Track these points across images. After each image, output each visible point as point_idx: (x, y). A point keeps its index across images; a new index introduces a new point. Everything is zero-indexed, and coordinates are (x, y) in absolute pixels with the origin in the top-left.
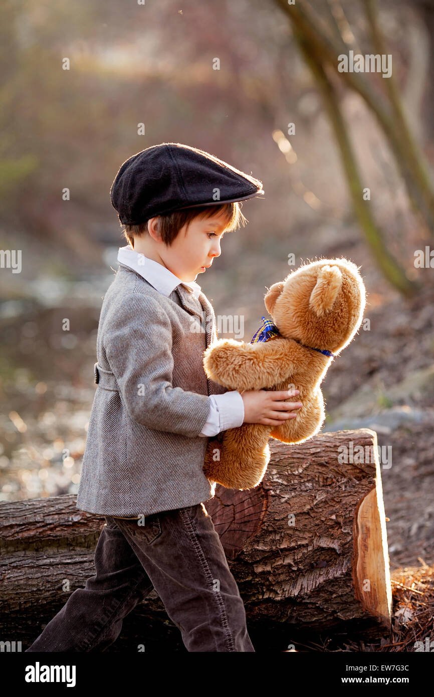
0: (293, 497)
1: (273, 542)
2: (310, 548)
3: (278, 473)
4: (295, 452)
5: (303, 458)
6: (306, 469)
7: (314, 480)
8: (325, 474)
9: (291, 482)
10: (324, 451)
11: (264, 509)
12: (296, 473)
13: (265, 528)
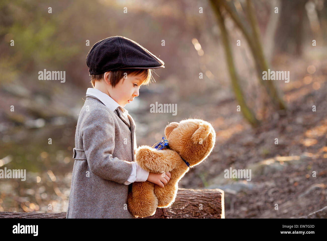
3: (172, 208)
4: (182, 198)
5: (185, 202)
6: (186, 207)
7: (190, 213)
8: (196, 211)
9: (178, 213)
10: (196, 199)
12: (181, 209)
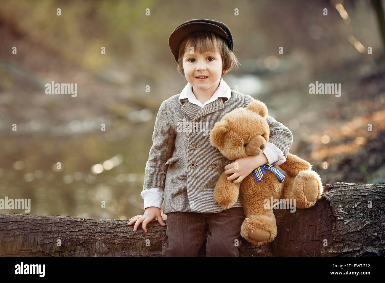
0: (351, 221)
1: (339, 248)
2: (361, 253)
3: (342, 207)
4: (353, 195)
5: (358, 199)
6: (359, 205)
7: (364, 212)
9: (350, 213)
10: (370, 194)
11: (334, 228)
12: (354, 207)
13: (334, 239)
